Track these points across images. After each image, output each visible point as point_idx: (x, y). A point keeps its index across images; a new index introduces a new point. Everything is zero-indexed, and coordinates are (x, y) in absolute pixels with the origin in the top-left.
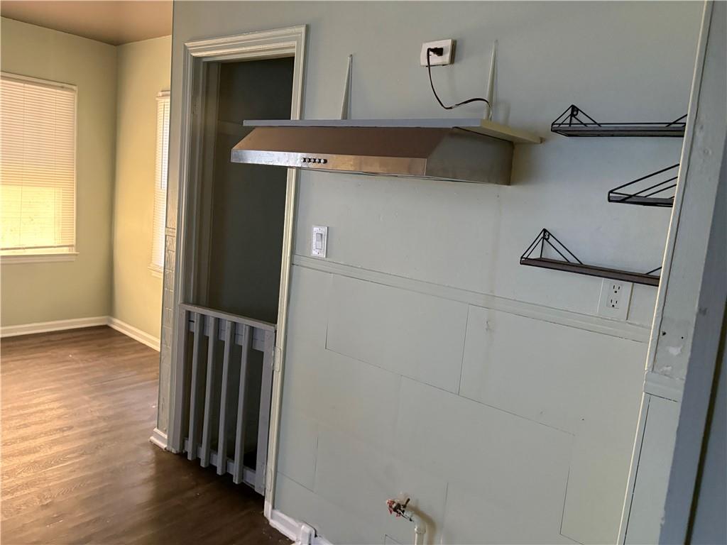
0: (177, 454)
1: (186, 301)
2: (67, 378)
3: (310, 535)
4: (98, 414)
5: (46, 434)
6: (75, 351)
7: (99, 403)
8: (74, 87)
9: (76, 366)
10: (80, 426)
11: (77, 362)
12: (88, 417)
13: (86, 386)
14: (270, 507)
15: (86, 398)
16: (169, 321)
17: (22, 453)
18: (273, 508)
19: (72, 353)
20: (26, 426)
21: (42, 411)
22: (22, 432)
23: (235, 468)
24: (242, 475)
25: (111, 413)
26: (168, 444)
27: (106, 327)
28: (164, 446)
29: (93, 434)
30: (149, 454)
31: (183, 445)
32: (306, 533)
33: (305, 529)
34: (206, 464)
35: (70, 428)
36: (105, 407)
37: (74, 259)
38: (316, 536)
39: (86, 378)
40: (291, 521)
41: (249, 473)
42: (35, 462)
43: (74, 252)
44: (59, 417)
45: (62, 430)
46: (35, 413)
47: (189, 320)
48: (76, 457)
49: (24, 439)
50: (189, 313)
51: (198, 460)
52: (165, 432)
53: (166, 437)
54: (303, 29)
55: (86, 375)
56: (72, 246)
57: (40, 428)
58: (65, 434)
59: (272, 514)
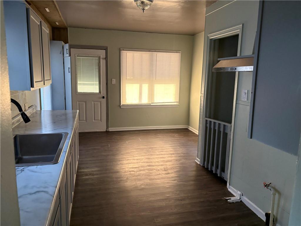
0: (202, 166)
1: (206, 117)
2: (174, 142)
3: (240, 195)
4: (181, 152)
5: (167, 154)
6: (177, 135)
7: (181, 149)
8: (180, 52)
9: (177, 139)
10: (176, 154)
11: (177, 138)
12: (179, 152)
13: (179, 144)
14: (229, 184)
15: (179, 147)
16: (201, 123)
17: (161, 158)
18: (229, 185)
19: (176, 135)
20: (162, 152)
21: (167, 149)
22: (161, 153)
23: (218, 172)
24: (221, 174)
25: (185, 152)
26: (200, 163)
27: (187, 129)
28: (199, 163)
29: (179, 157)
30: (194, 164)
31: (204, 164)
32: (239, 194)
33: (239, 193)
34: (210, 169)
35: (173, 154)
36: (184, 150)
37: (178, 106)
38: (242, 195)
39: (179, 142)
40: (235, 190)
41: (223, 173)
42: (164, 160)
43: (178, 104)
44: (171, 151)
45: (171, 154)
46: (165, 149)
47: (206, 123)
48: (174, 161)
49: (162, 155)
50: (206, 121)
51: (208, 168)
52: (199, 159)
53: (199, 160)
54: (241, 25)
55: (179, 141)
56: (178, 102)
57: (166, 153)
58: (172, 155)
59: (229, 187)
